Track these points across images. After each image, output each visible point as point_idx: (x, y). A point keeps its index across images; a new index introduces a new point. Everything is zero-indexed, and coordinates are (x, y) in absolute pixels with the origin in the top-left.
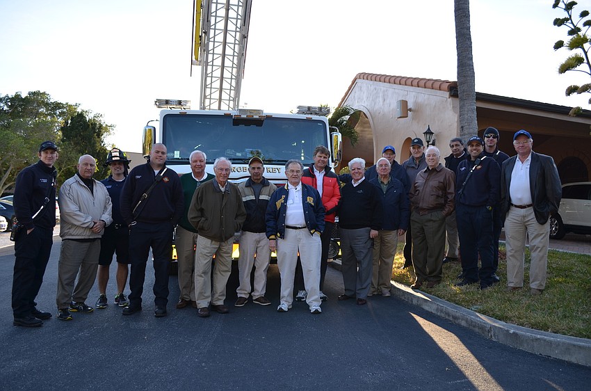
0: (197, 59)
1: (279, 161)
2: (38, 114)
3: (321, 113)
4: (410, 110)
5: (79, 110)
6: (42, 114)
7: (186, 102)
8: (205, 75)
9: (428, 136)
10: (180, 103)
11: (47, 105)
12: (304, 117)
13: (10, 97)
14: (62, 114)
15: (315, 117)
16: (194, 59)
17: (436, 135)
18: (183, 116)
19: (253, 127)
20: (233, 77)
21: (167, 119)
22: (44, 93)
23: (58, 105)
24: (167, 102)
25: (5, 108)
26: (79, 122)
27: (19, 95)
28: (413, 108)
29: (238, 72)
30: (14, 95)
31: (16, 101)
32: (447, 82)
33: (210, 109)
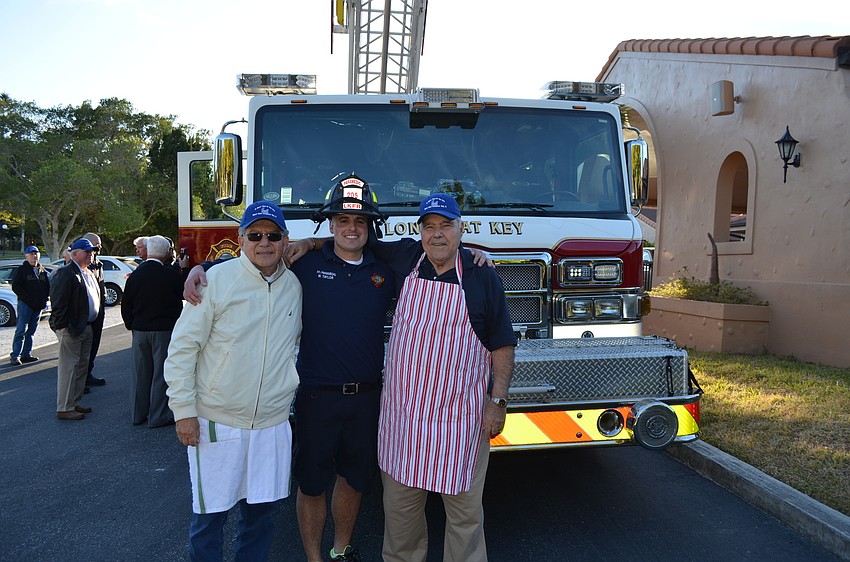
0: (341, 22)
1: (515, 206)
2: (115, 133)
3: (600, 98)
4: (738, 99)
5: (175, 125)
6: (123, 132)
7: (308, 78)
8: (356, 50)
9: (787, 148)
10: (293, 79)
11: (128, 118)
12: (568, 105)
13: (74, 107)
14: (151, 131)
15: (591, 106)
16: (336, 23)
17: (802, 146)
18: (301, 109)
19: (455, 130)
20: (405, 52)
21: (265, 118)
22: (124, 102)
23: (144, 119)
24: (265, 79)
25: (69, 125)
26: (174, 142)
27: (89, 105)
28: (743, 96)
29: (414, 43)
30: (80, 105)
31: (84, 113)
32: (829, 39)
33: (366, 92)
